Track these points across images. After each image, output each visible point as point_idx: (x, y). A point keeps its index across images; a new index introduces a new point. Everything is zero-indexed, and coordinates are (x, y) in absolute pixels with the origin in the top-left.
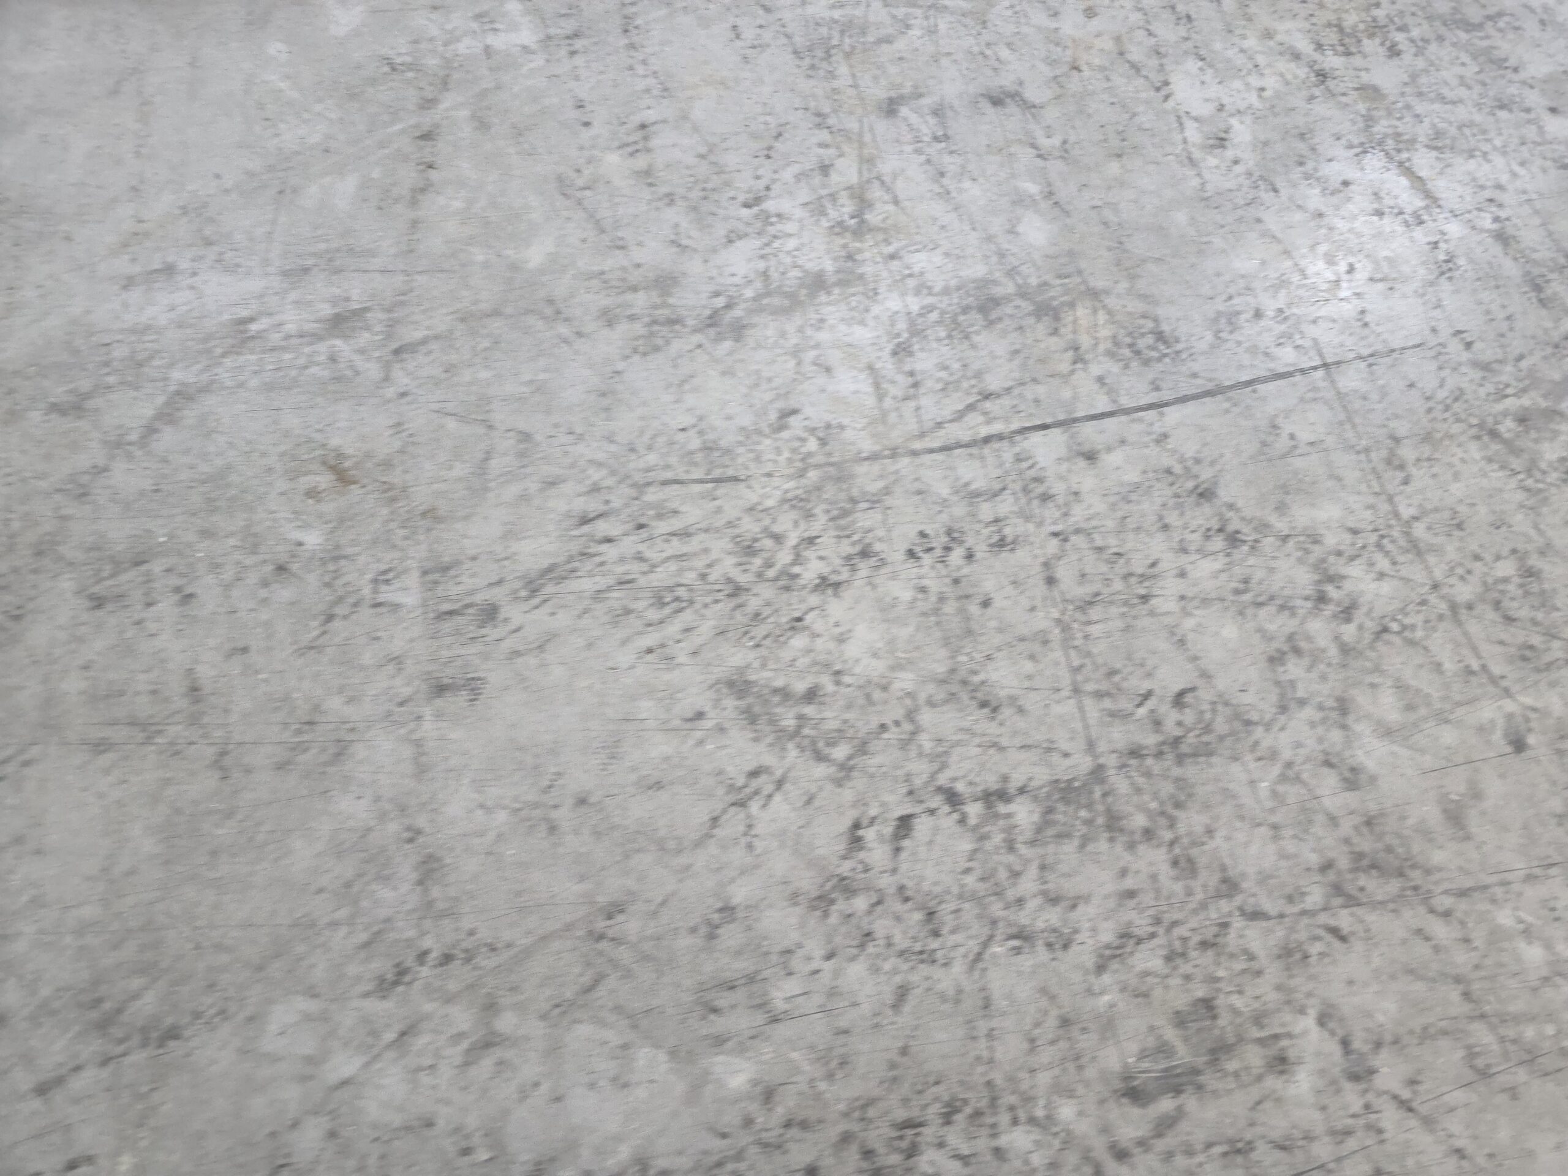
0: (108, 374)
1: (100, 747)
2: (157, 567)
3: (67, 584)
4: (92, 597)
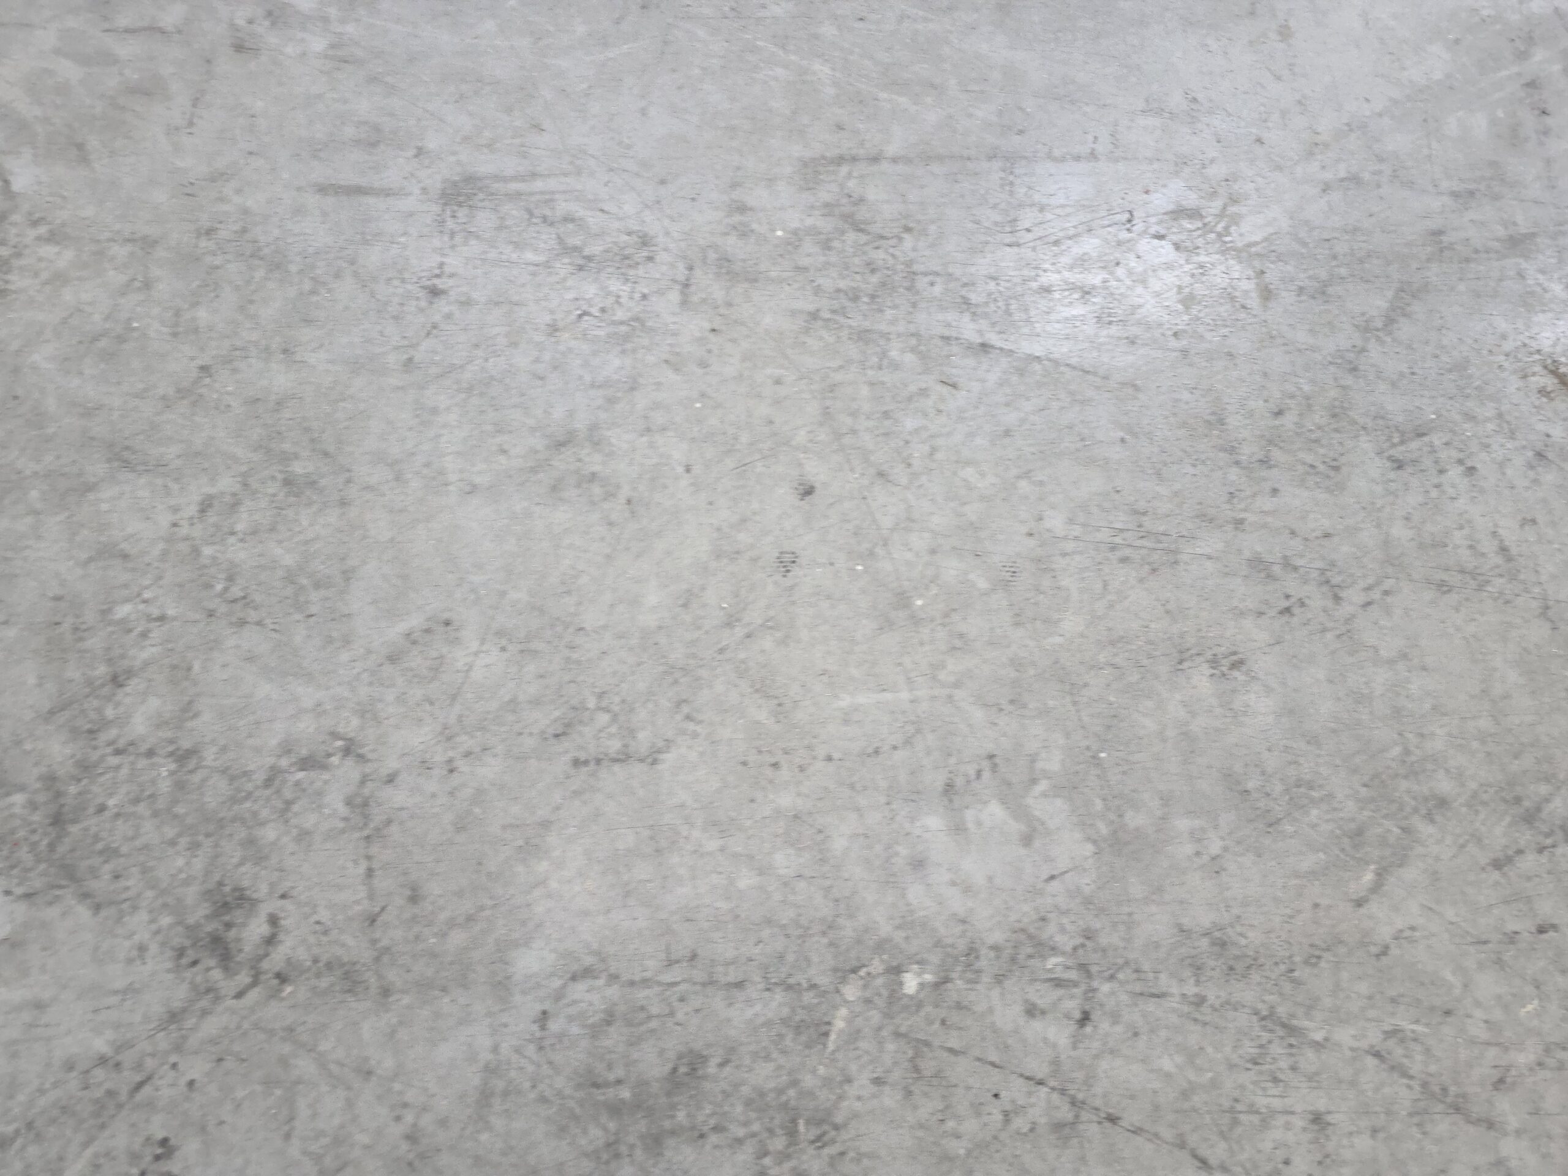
0: (1338, 266)
1: (1443, 588)
2: (1437, 439)
3: (1365, 444)
4: (1390, 458)
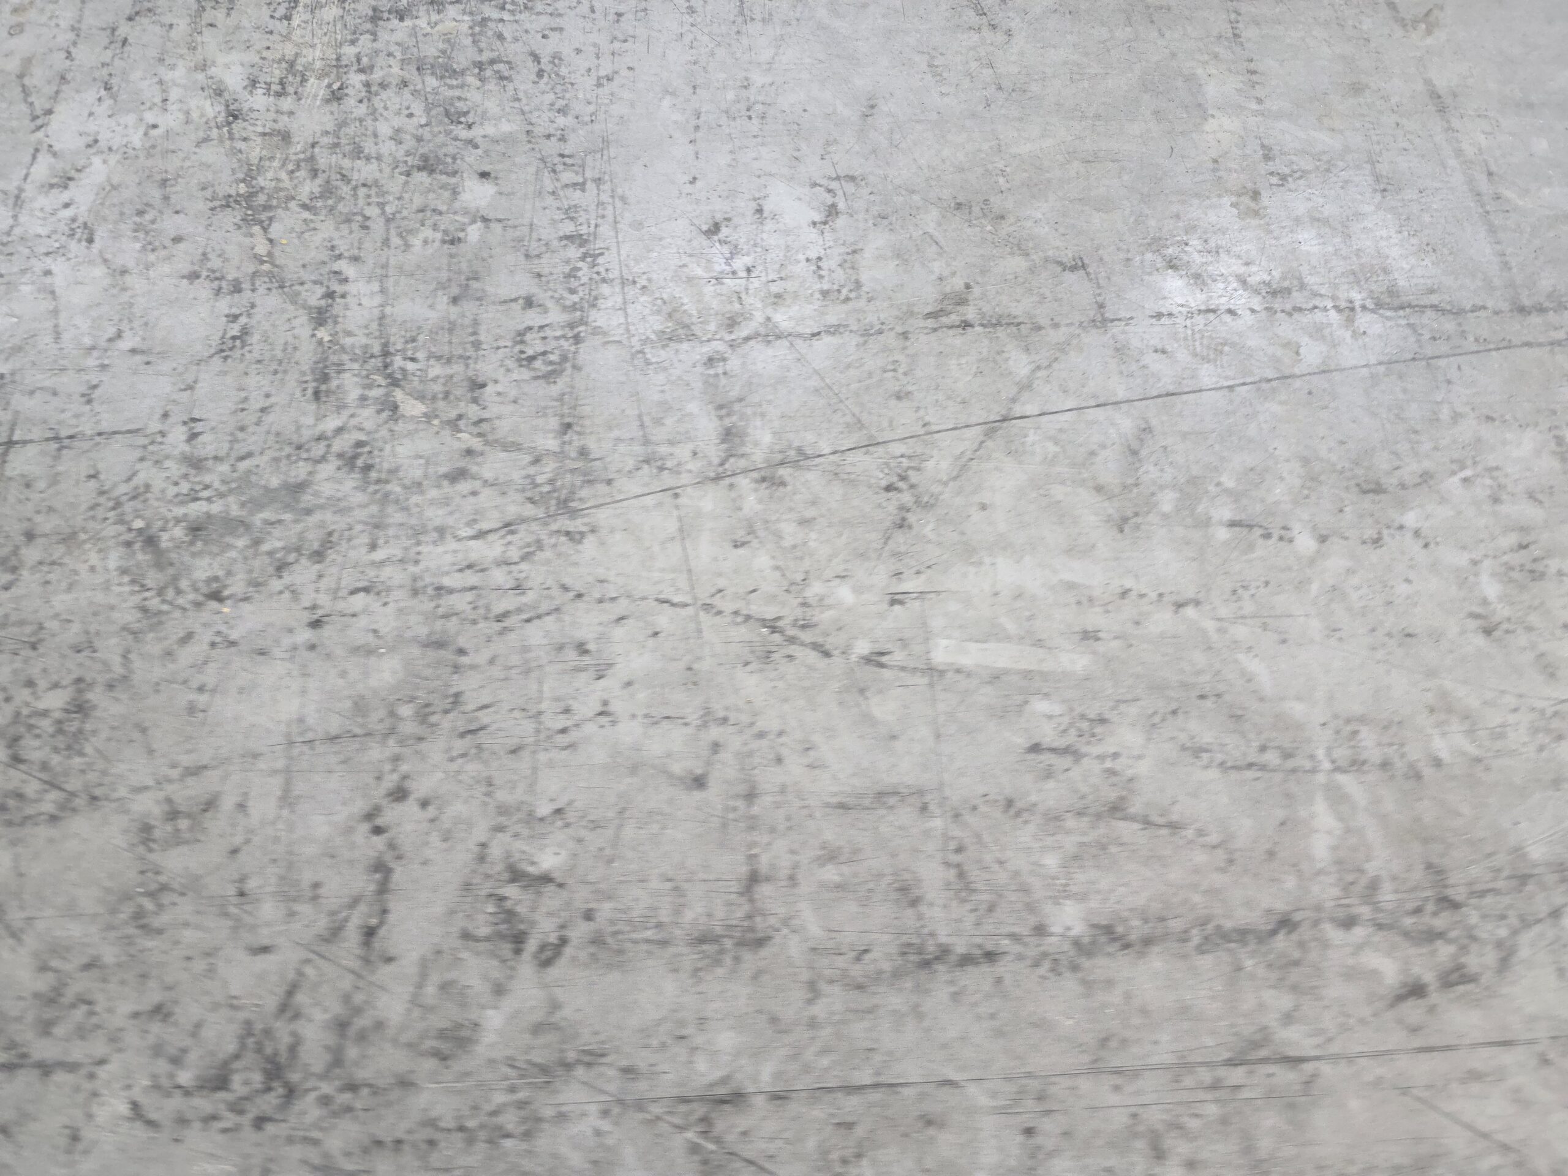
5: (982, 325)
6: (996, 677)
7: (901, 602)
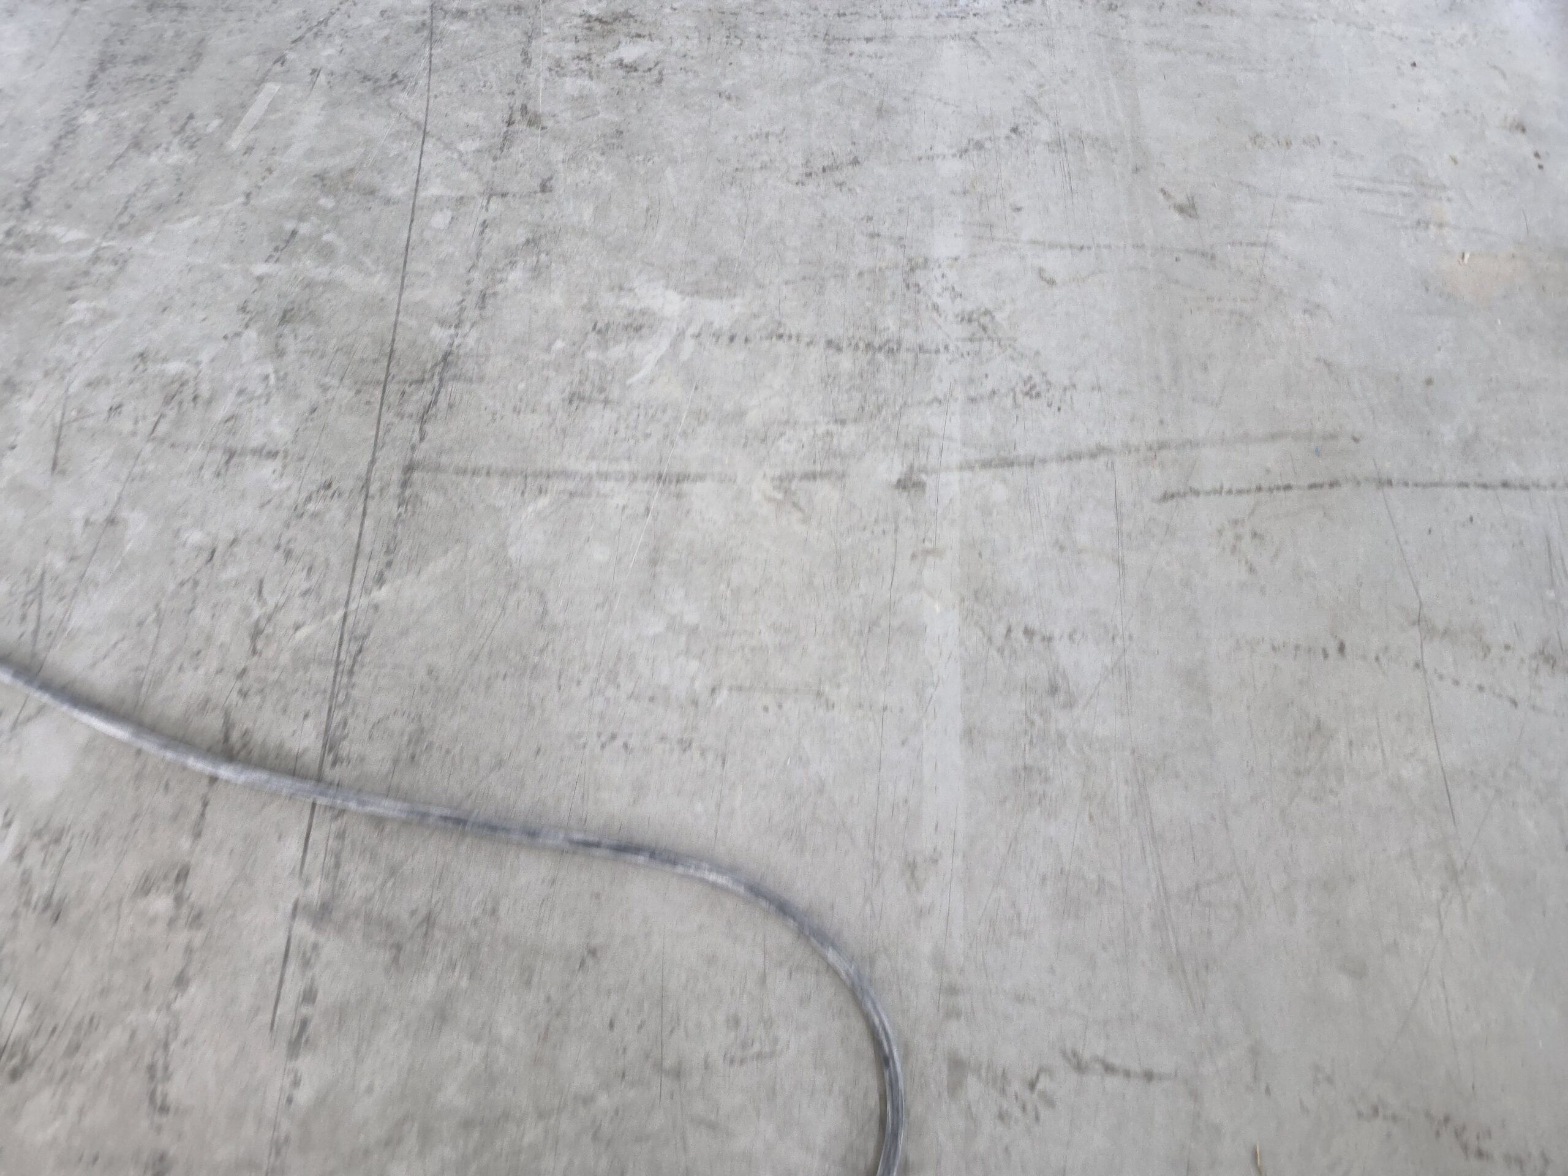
5: (507, 131)
6: (244, 107)
7: (311, 74)
